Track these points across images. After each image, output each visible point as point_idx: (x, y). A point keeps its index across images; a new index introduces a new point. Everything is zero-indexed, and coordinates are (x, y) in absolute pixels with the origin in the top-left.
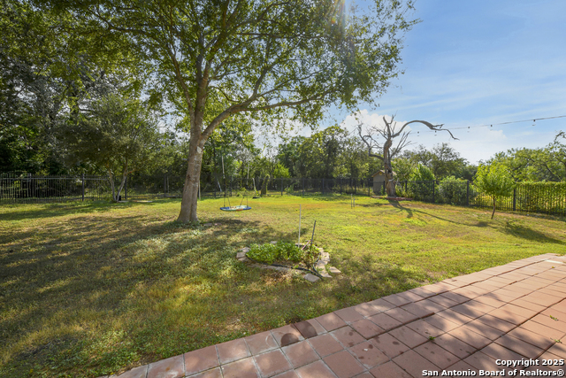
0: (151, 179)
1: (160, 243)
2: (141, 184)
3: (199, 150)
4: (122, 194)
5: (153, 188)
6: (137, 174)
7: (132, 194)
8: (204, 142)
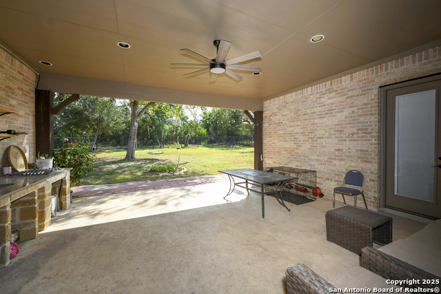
0: (112, 138)
1: (114, 166)
2: (106, 140)
3: (136, 124)
4: (94, 147)
5: (113, 143)
6: (103, 134)
7: (100, 147)
8: (138, 119)
